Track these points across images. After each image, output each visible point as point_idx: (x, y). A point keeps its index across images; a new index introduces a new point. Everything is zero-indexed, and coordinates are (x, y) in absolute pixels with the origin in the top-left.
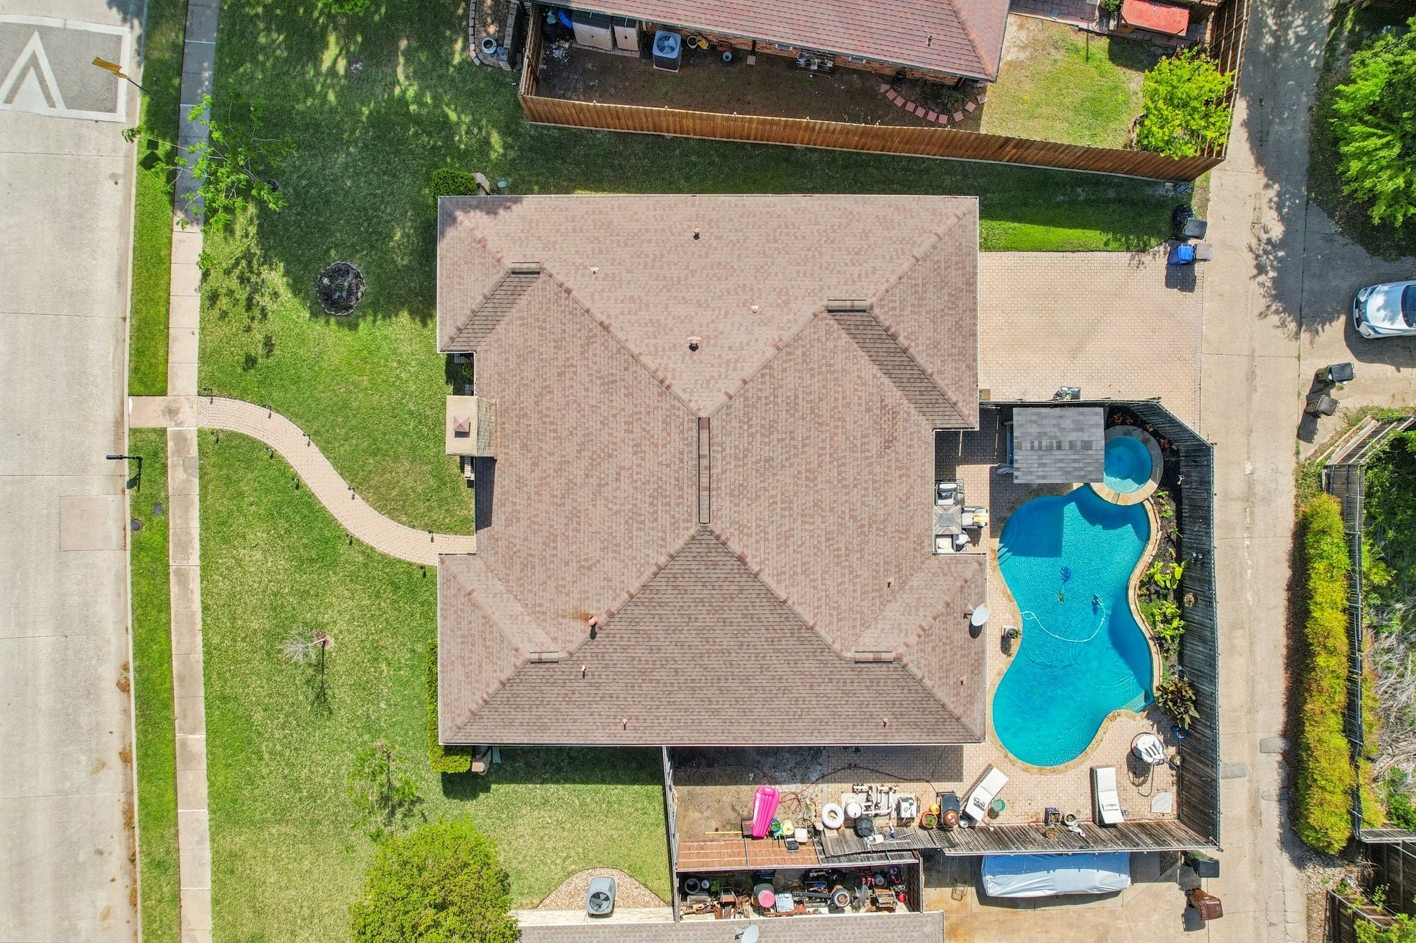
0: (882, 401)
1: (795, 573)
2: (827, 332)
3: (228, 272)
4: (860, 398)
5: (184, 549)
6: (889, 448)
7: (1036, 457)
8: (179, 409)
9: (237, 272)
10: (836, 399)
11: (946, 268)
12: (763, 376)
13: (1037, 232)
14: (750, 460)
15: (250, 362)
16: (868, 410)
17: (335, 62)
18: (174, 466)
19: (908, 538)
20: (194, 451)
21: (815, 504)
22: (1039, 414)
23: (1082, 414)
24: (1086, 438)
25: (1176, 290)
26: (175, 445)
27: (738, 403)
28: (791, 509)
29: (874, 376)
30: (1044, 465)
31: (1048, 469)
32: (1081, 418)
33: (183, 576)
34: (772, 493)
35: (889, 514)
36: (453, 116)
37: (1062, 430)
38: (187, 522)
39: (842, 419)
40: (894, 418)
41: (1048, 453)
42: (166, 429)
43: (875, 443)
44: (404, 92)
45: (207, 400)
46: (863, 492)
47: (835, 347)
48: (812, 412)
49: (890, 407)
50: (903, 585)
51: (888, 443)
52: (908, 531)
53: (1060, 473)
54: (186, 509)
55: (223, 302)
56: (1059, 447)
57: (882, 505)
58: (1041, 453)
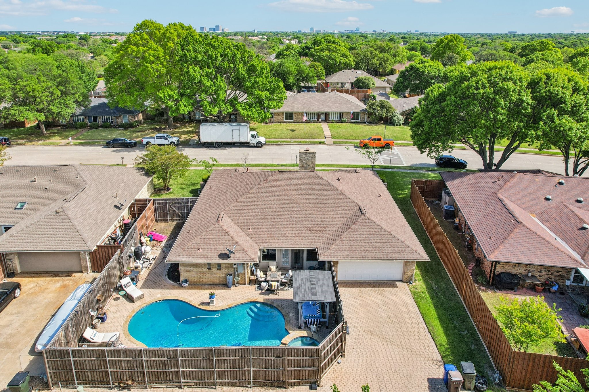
0: (327, 227)
1: (258, 196)
2: (351, 207)
4: (327, 218)
6: (307, 229)
7: (306, 277)
10: (325, 210)
11: (391, 245)
12: (331, 186)
13: (432, 313)
14: (300, 183)
16: (322, 221)
19: (268, 237)
21: (284, 203)
22: (329, 278)
23: (331, 293)
24: (318, 294)
25: (428, 384)
27: (319, 179)
28: (282, 195)
29: (337, 224)
30: (302, 279)
31: (300, 281)
32: (329, 293)
34: (289, 189)
35: (279, 229)
37: (322, 286)
39: (317, 212)
40: (320, 231)
41: (309, 281)
43: (309, 224)
46: (288, 220)
47: (346, 210)
48: (319, 201)
49: (325, 230)
50: (248, 235)
51: (309, 229)
52: (271, 237)
53: (298, 285)
56: (311, 284)
57: (283, 227)
58: (309, 279)
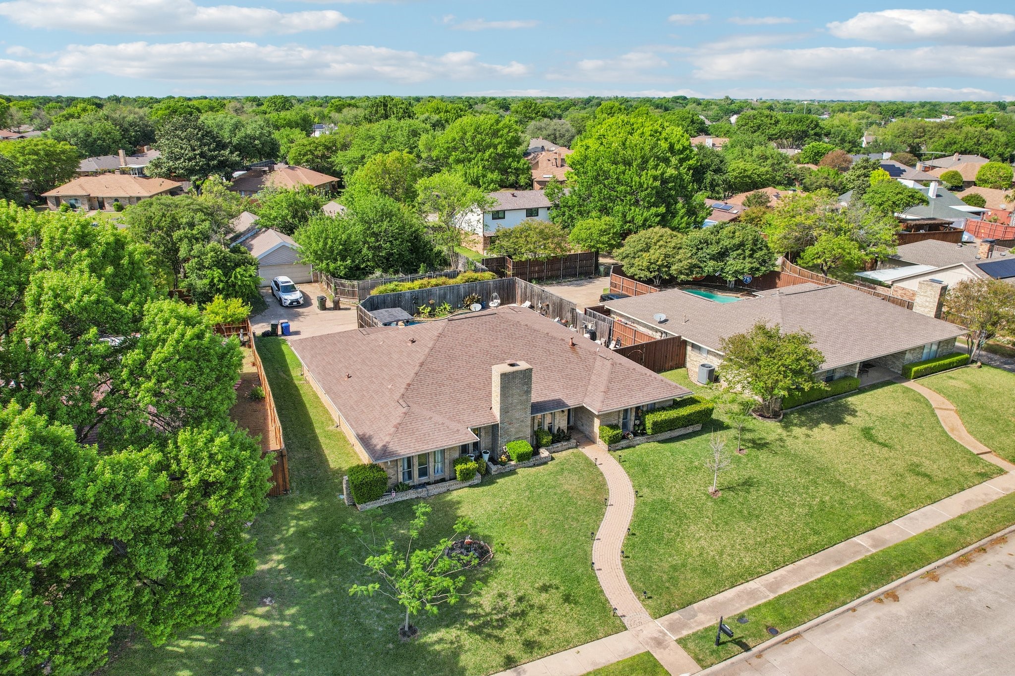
3: (500, 640)
5: (752, 594)
8: (651, 639)
9: (496, 632)
15: (567, 599)
17: (261, 617)
18: (701, 623)
20: (675, 616)
26: (683, 629)
33: (772, 587)
36: (292, 530)
38: (732, 600)
42: (676, 641)
44: (279, 562)
45: (625, 620)
54: (723, 604)
55: (531, 633)
